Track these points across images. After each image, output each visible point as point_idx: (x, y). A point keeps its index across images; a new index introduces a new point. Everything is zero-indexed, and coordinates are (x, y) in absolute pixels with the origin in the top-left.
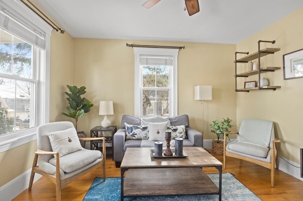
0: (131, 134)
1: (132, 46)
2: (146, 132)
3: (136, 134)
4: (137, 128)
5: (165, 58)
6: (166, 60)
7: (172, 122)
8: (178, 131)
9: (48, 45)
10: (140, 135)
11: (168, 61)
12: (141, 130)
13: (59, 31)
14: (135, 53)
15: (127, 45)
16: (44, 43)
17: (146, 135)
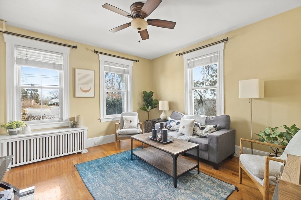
0: (169, 125)
1: (182, 54)
2: (178, 126)
3: (172, 126)
4: (174, 121)
5: (210, 56)
6: (211, 58)
7: (208, 121)
8: (205, 130)
9: (131, 72)
10: (174, 128)
11: (213, 59)
12: (175, 124)
13: (137, 62)
14: (184, 60)
15: (177, 55)
16: (128, 71)
17: (178, 128)
